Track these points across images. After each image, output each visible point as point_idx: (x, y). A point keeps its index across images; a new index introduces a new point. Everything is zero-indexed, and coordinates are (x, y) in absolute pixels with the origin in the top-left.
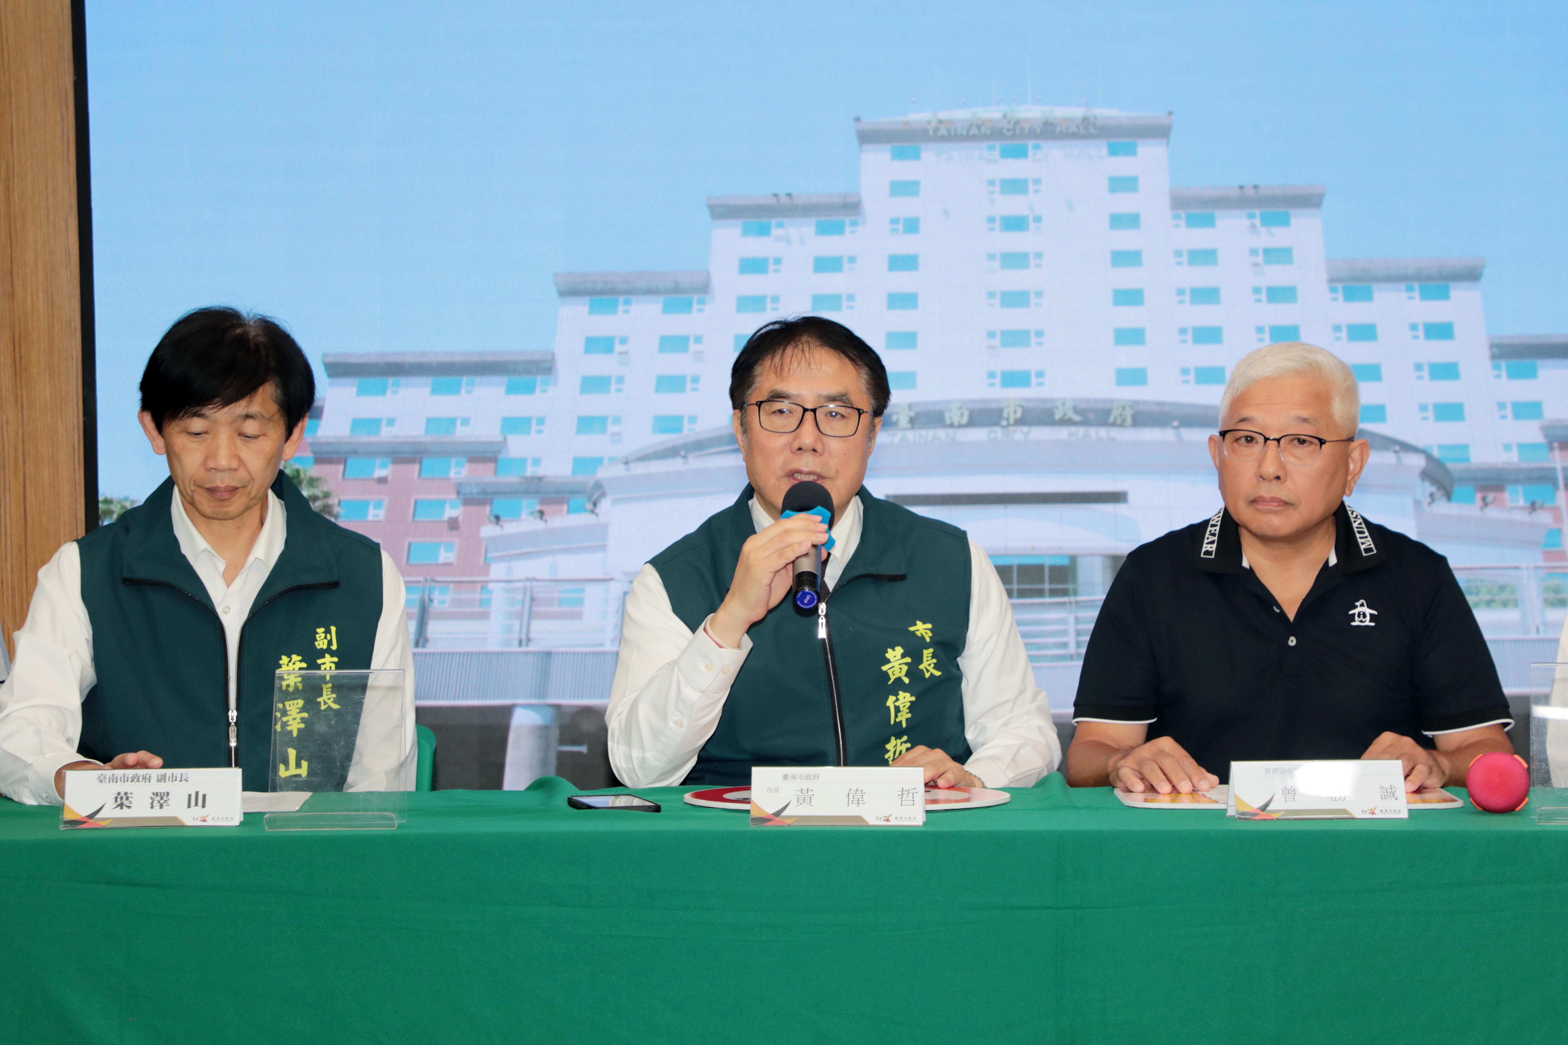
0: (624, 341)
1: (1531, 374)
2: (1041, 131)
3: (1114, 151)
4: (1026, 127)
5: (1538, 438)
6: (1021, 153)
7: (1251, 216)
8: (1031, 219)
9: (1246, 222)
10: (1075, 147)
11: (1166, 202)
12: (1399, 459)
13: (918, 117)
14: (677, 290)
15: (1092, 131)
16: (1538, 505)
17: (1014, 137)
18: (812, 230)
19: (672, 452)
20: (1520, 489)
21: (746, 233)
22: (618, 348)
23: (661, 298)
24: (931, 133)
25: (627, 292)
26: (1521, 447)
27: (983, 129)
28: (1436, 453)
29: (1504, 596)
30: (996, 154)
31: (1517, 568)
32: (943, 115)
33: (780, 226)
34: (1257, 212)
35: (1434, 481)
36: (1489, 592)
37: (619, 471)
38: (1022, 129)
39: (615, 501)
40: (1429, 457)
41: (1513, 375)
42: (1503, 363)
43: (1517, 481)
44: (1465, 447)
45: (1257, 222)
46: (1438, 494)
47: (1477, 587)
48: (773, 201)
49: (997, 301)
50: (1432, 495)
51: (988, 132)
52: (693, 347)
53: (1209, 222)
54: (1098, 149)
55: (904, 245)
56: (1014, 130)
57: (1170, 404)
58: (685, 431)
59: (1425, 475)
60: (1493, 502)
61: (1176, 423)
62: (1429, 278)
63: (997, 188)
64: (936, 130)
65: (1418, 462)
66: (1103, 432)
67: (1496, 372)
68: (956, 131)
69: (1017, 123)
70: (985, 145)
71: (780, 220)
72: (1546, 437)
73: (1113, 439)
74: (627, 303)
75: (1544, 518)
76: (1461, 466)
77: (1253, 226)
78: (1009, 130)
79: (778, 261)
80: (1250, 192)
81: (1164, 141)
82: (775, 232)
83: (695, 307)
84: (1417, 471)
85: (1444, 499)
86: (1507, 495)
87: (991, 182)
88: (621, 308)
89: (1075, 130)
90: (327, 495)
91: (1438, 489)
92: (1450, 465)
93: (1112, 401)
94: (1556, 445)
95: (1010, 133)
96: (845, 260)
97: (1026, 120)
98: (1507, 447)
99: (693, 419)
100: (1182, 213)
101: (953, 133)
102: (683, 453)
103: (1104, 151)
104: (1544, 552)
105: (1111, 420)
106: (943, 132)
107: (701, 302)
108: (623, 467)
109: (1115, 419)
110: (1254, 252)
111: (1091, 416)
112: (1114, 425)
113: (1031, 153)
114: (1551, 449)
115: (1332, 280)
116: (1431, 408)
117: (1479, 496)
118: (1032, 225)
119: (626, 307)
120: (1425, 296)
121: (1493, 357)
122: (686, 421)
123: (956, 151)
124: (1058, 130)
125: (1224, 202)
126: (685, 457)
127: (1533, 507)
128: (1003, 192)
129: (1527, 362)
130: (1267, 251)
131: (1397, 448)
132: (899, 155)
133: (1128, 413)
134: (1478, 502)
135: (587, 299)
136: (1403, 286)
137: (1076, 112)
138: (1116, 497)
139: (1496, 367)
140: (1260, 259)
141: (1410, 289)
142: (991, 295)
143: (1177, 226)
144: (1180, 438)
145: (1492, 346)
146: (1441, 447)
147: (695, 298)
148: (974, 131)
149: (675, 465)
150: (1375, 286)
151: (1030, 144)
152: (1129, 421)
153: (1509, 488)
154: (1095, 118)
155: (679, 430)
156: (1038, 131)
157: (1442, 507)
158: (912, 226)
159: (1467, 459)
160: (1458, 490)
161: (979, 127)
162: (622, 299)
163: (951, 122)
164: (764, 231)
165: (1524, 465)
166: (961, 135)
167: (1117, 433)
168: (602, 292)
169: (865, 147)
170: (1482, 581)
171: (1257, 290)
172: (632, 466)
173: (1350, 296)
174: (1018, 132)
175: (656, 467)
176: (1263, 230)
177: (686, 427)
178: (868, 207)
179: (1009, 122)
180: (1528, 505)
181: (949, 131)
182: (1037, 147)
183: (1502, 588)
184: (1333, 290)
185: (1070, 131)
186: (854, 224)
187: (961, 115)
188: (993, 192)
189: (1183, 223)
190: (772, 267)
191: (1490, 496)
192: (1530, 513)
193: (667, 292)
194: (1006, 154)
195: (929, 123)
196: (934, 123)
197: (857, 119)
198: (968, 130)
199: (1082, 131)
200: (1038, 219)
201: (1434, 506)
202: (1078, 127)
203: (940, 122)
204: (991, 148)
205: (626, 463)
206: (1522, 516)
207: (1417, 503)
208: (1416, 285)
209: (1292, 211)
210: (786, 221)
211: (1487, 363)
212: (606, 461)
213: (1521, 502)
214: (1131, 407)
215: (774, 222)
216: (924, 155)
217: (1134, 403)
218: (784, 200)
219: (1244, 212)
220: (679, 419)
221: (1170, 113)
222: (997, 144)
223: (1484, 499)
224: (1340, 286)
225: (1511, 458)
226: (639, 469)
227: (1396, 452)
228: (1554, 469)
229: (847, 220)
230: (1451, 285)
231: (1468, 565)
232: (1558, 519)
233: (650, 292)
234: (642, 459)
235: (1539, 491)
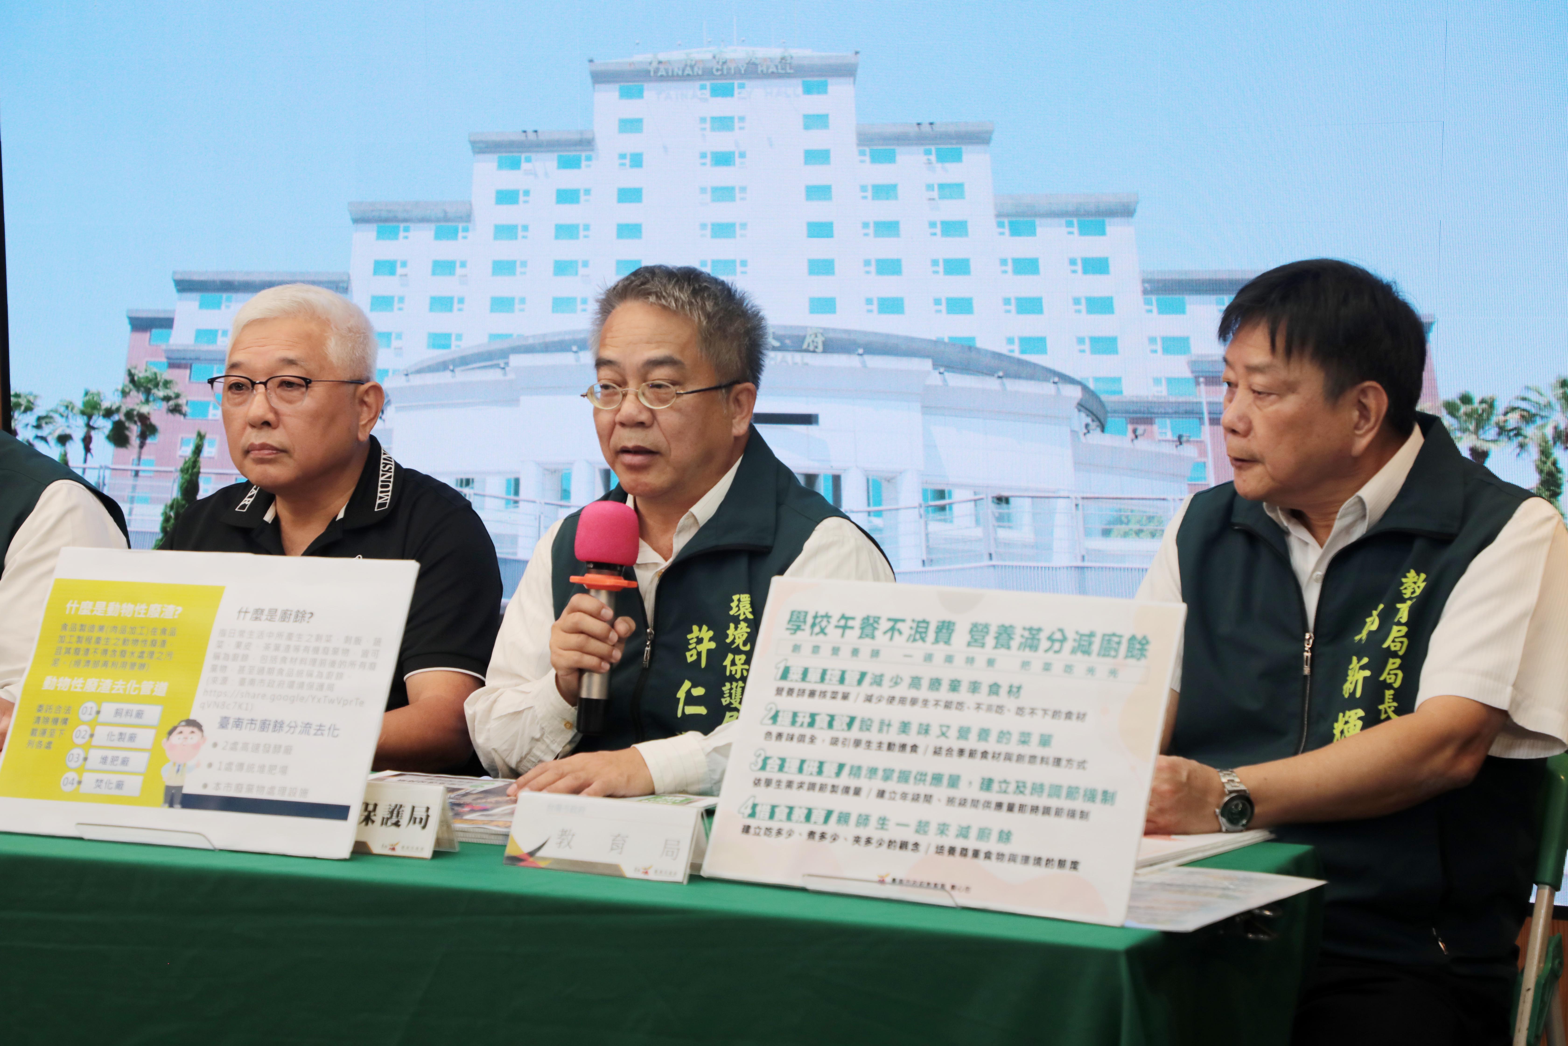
0: (404, 264)
1: (1180, 310)
2: (745, 71)
3: (808, 90)
4: (733, 66)
5: (1186, 373)
6: (727, 92)
7: (928, 153)
8: (737, 155)
9: (924, 158)
10: (775, 85)
11: (853, 139)
12: (1058, 389)
13: (641, 58)
14: (446, 219)
15: (789, 71)
16: (1184, 439)
17: (723, 76)
18: (555, 164)
19: (442, 366)
20: (1168, 421)
21: (500, 167)
22: (400, 271)
23: (433, 226)
24: (652, 73)
25: (405, 220)
26: (1170, 381)
27: (696, 69)
28: (1091, 385)
29: (1151, 527)
30: (707, 93)
31: (1164, 499)
32: (662, 57)
33: (528, 160)
34: (933, 148)
35: (1090, 412)
36: (1139, 522)
37: (401, 382)
38: (729, 69)
39: (398, 409)
40: (1085, 388)
41: (1163, 310)
42: (1154, 298)
43: (1165, 415)
44: (1118, 380)
45: (933, 158)
46: (1093, 425)
47: (1127, 517)
48: (522, 137)
49: (708, 232)
50: (1087, 426)
51: (700, 72)
52: (459, 271)
53: (890, 158)
54: (794, 87)
55: (631, 178)
56: (722, 70)
57: (855, 332)
58: (453, 348)
59: (1082, 406)
60: (1143, 435)
61: (861, 351)
62: (1087, 214)
63: (708, 125)
64: (656, 71)
65: (1076, 393)
66: (798, 357)
67: (1148, 307)
68: (673, 71)
69: (724, 63)
70: (698, 84)
71: (528, 154)
72: (1193, 372)
73: (807, 364)
74: (407, 230)
75: (1189, 451)
76: (1114, 398)
77: (929, 162)
78: (717, 70)
79: (527, 193)
80: (926, 128)
81: (851, 80)
82: (525, 166)
83: (460, 234)
84: (1075, 403)
85: (1099, 430)
86: (1155, 428)
87: (703, 120)
88: (402, 234)
89: (775, 70)
90: (178, 396)
91: (1093, 421)
92: (1104, 398)
93: (805, 328)
94: (1201, 380)
95: (719, 73)
96: (582, 192)
97: (733, 60)
98: (1157, 381)
99: (459, 337)
100: (867, 149)
101: (670, 74)
102: (451, 367)
103: (800, 90)
104: (1189, 485)
105: (805, 346)
106: (662, 72)
107: (466, 230)
108: (404, 378)
109: (809, 345)
110: (930, 187)
111: (787, 342)
112: (807, 351)
113: (736, 91)
114: (1198, 383)
115: (999, 215)
116: (1087, 341)
117: (1130, 428)
118: (738, 161)
119: (406, 234)
120: (1083, 231)
121: (1145, 292)
122: (453, 338)
123: (673, 89)
124: (760, 69)
125: (903, 139)
126: (453, 371)
127: (1180, 440)
128: (713, 129)
129: (1177, 297)
130: (941, 186)
131: (1056, 379)
132: (626, 94)
133: (820, 340)
134: (1130, 435)
135: (374, 227)
136: (1063, 221)
137: (776, 53)
138: (807, 419)
139: (1148, 302)
140: (935, 194)
141: (1069, 224)
142: (703, 226)
143: (862, 162)
144: (864, 366)
145: (1144, 281)
146: (1097, 379)
147: (461, 226)
148: (688, 71)
149: (445, 377)
150: (1038, 221)
151: (736, 83)
152: (820, 348)
153: (1157, 421)
154: (792, 58)
155: (448, 346)
156: (743, 72)
157: (1096, 437)
158: (637, 161)
159: (1121, 392)
160: (1112, 422)
161: (692, 67)
162: (402, 225)
163: (668, 62)
164: (515, 165)
165: (1172, 399)
166: (678, 75)
167: (809, 358)
168: (386, 220)
169: (597, 86)
170: (1132, 511)
171: (932, 225)
172: (411, 377)
173: (1016, 231)
174: (725, 72)
175: (430, 379)
176: (939, 166)
177: (454, 343)
178: (599, 143)
179: (718, 63)
180: (1176, 438)
181: (667, 72)
182: (742, 86)
183: (1150, 519)
184: (1000, 225)
185: (770, 70)
186: (589, 159)
187: (676, 56)
188: (704, 129)
189: (867, 159)
190: (522, 198)
191: (1141, 429)
192: (1177, 446)
193: (438, 220)
194: (716, 92)
195: (651, 63)
196: (655, 64)
197: (591, 61)
198: (683, 71)
199: (780, 71)
200: (742, 155)
201: (1088, 435)
202: (777, 67)
203: (660, 63)
204: (703, 88)
205: (407, 375)
206: (1170, 449)
207: (1074, 432)
208: (1075, 221)
209: (964, 148)
210: (533, 156)
211: (1139, 297)
212: (390, 373)
213: (1169, 436)
214: (822, 334)
215: (523, 156)
216: (646, 94)
217: (825, 330)
218: (532, 137)
219: (921, 149)
220: (448, 336)
221: (857, 53)
222: (708, 84)
223: (1135, 431)
224: (1006, 221)
225: (1157, 392)
226: (417, 380)
227: (1054, 383)
228: (1200, 403)
229: (584, 155)
230: (1107, 220)
231: (1120, 496)
232: (1203, 453)
233: (424, 220)
234: (419, 371)
235: (1186, 425)
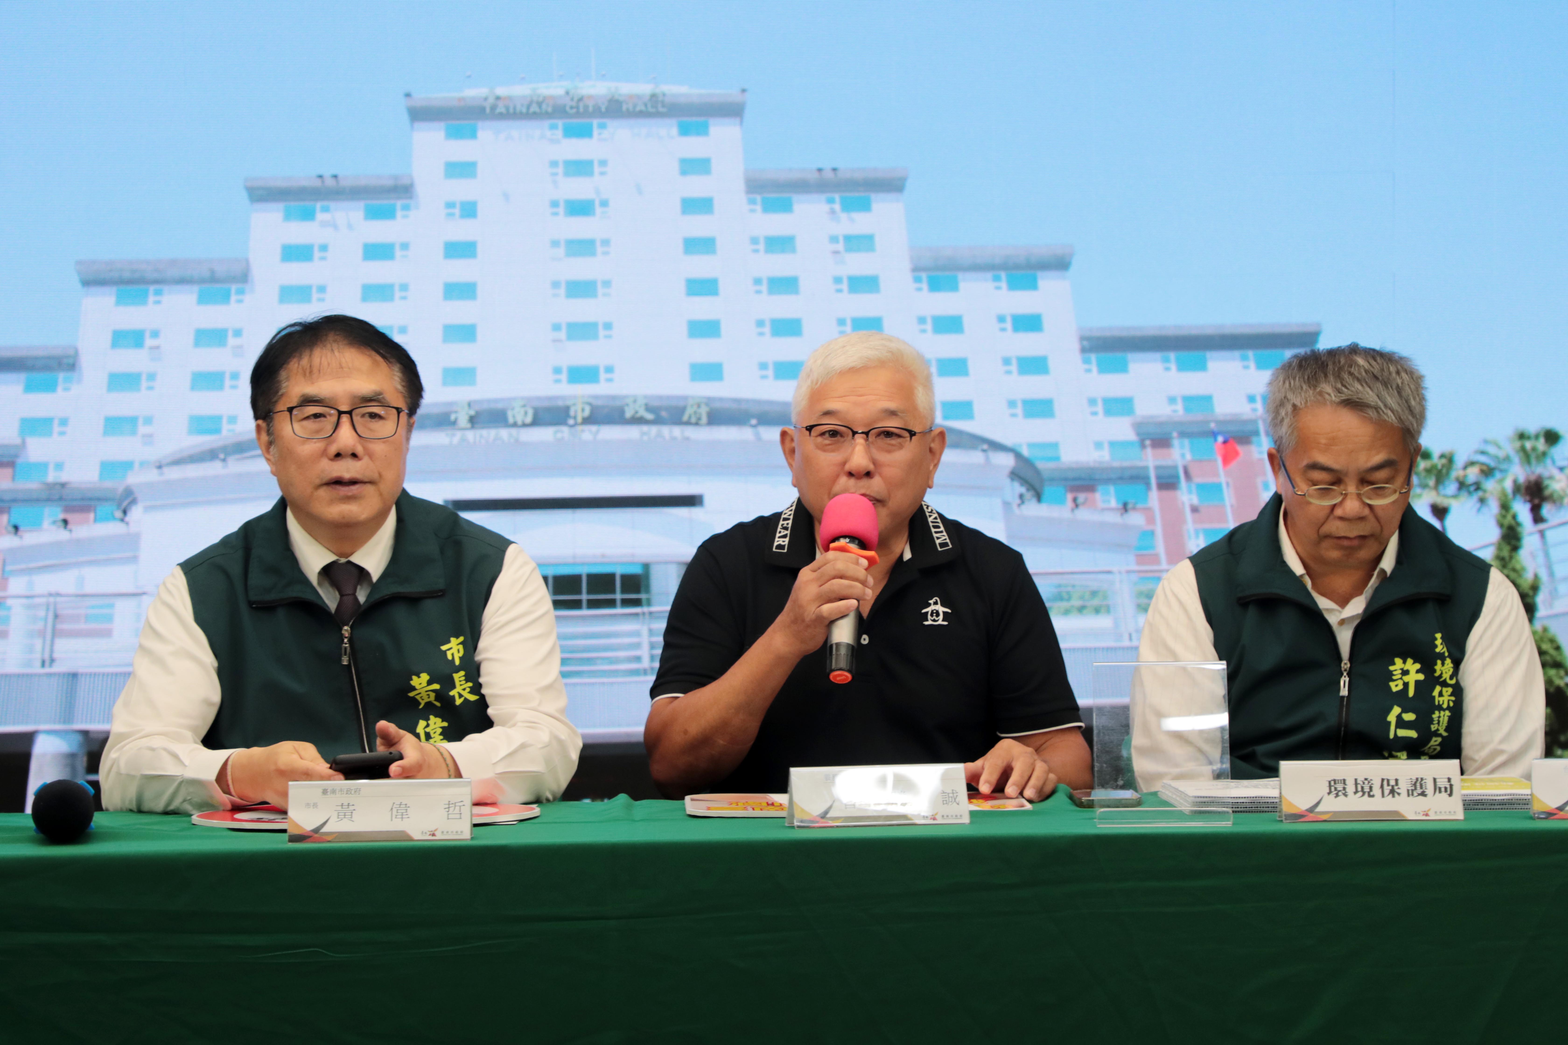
0: (155, 334)
1: (1123, 368)
2: (607, 109)
3: (685, 131)
4: (591, 104)
5: (1131, 436)
6: (585, 133)
7: (830, 201)
8: (597, 203)
9: (826, 207)
10: (644, 126)
11: (741, 185)
12: (987, 459)
13: (474, 92)
14: (213, 279)
15: (661, 109)
16: (1130, 506)
17: (578, 115)
18: (361, 214)
19: (211, 455)
20: (1111, 489)
21: (288, 217)
22: (149, 342)
23: (196, 288)
24: (488, 110)
25: (156, 282)
26: (1113, 444)
27: (544, 106)
28: (1025, 452)
29: (1096, 602)
30: (559, 133)
31: (1109, 572)
32: (501, 91)
33: (326, 210)
34: (837, 197)
35: (1024, 481)
36: (1082, 598)
37: (152, 476)
38: (586, 107)
39: (148, 509)
40: (1018, 456)
41: (1103, 369)
42: (1093, 357)
43: (1108, 481)
44: (1055, 446)
45: (837, 207)
46: (1028, 495)
47: (1068, 593)
48: (318, 183)
49: (562, 291)
50: (1021, 496)
51: (550, 110)
52: (232, 341)
53: (787, 207)
54: (668, 129)
55: (462, 230)
56: (577, 107)
57: (747, 401)
58: (225, 432)
59: (1014, 475)
60: (1084, 503)
61: (754, 422)
62: (1017, 267)
63: (560, 170)
64: (493, 108)
65: (1007, 461)
66: (677, 431)
67: (1086, 366)
68: (515, 108)
69: (581, 99)
70: (547, 123)
71: (325, 203)
72: (1138, 434)
73: (688, 439)
74: (158, 293)
75: (1136, 519)
76: (1051, 465)
77: (833, 212)
78: (572, 108)
79: (324, 248)
80: (829, 175)
81: (737, 120)
82: (320, 216)
83: (233, 298)
84: (1007, 471)
85: (1034, 500)
86: (1098, 496)
87: (554, 164)
88: (151, 299)
89: (643, 108)
91: (1028, 490)
92: (1040, 465)
93: (685, 398)
94: (1148, 442)
95: (574, 111)
96: (397, 247)
97: (590, 97)
98: (1098, 445)
99: (233, 419)
100: (758, 198)
101: (511, 111)
102: (222, 456)
103: (674, 131)
104: (1137, 556)
105: (685, 418)
106: (501, 109)
107: (241, 292)
108: (155, 471)
109: (690, 417)
110: (834, 239)
111: (664, 414)
112: (688, 423)
113: (596, 132)
114: (1143, 446)
115: (916, 269)
116: (1019, 404)
117: (1070, 497)
118: (598, 210)
119: (158, 298)
120: (1013, 286)
121: (1083, 350)
122: (224, 421)
123: (516, 130)
124: (624, 107)
125: (802, 186)
126: (224, 460)
127: (1125, 508)
128: (567, 174)
129: (1119, 355)
130: (848, 238)
131: (985, 447)
132: (454, 134)
133: (704, 411)
134: (1069, 503)
135: (113, 290)
136: (989, 275)
137: (644, 89)
138: (691, 501)
139: (1086, 361)
140: (840, 247)
141: (997, 279)
142: (556, 285)
143: (752, 211)
144: (758, 438)
145: (1082, 338)
146: (1031, 446)
147: (234, 288)
148: (534, 108)
149: (214, 468)
150: (960, 276)
151: (595, 122)
152: (704, 419)
153: (1101, 488)
154: (664, 95)
155: (218, 431)
156: (603, 109)
157: (1032, 509)
158: (469, 210)
159: (1057, 458)
160: (1048, 491)
161: (540, 104)
162: (152, 288)
163: (510, 98)
164: (309, 216)
165: (1116, 464)
166: (521, 113)
167: (691, 432)
168: (130, 282)
169: (417, 125)
170: (1073, 586)
171: (838, 280)
172: (166, 470)
173: (935, 286)
174: (581, 110)
175: (193, 471)
176: (843, 216)
177: (226, 427)
178: (420, 190)
179: (572, 99)
180: (1120, 506)
181: (507, 108)
182: (602, 126)
183: (1094, 593)
184: (917, 280)
185: (638, 109)
186: (406, 208)
187: (519, 91)
188: (556, 174)
189: (758, 208)
190: (317, 254)
191: (1081, 497)
192: (1122, 514)
193: (202, 281)
194: (569, 133)
195: (486, 99)
196: (491, 100)
197: (408, 95)
198: (529, 107)
199: (651, 110)
200: (604, 204)
201: (1023, 507)
202: (646, 105)
203: (498, 98)
204: (553, 127)
205: (160, 467)
206: (1114, 518)
207: (1006, 505)
208: (1003, 275)
209: (873, 196)
210: (332, 205)
211: (1077, 356)
212: (136, 465)
213: (1113, 503)
214: (707, 404)
215: (319, 205)
216: (481, 134)
217: (709, 400)
218: (330, 182)
219: (823, 197)
220: (217, 419)
221: (744, 91)
222: (560, 123)
223: (1075, 500)
224: (924, 276)
225: (1102, 457)
226: (174, 473)
227: (984, 451)
228: (1146, 468)
229: (399, 204)
230: (1039, 274)
231: (1059, 570)
232: (1151, 520)
233: (183, 281)
234: (179, 462)
235: (1131, 491)
